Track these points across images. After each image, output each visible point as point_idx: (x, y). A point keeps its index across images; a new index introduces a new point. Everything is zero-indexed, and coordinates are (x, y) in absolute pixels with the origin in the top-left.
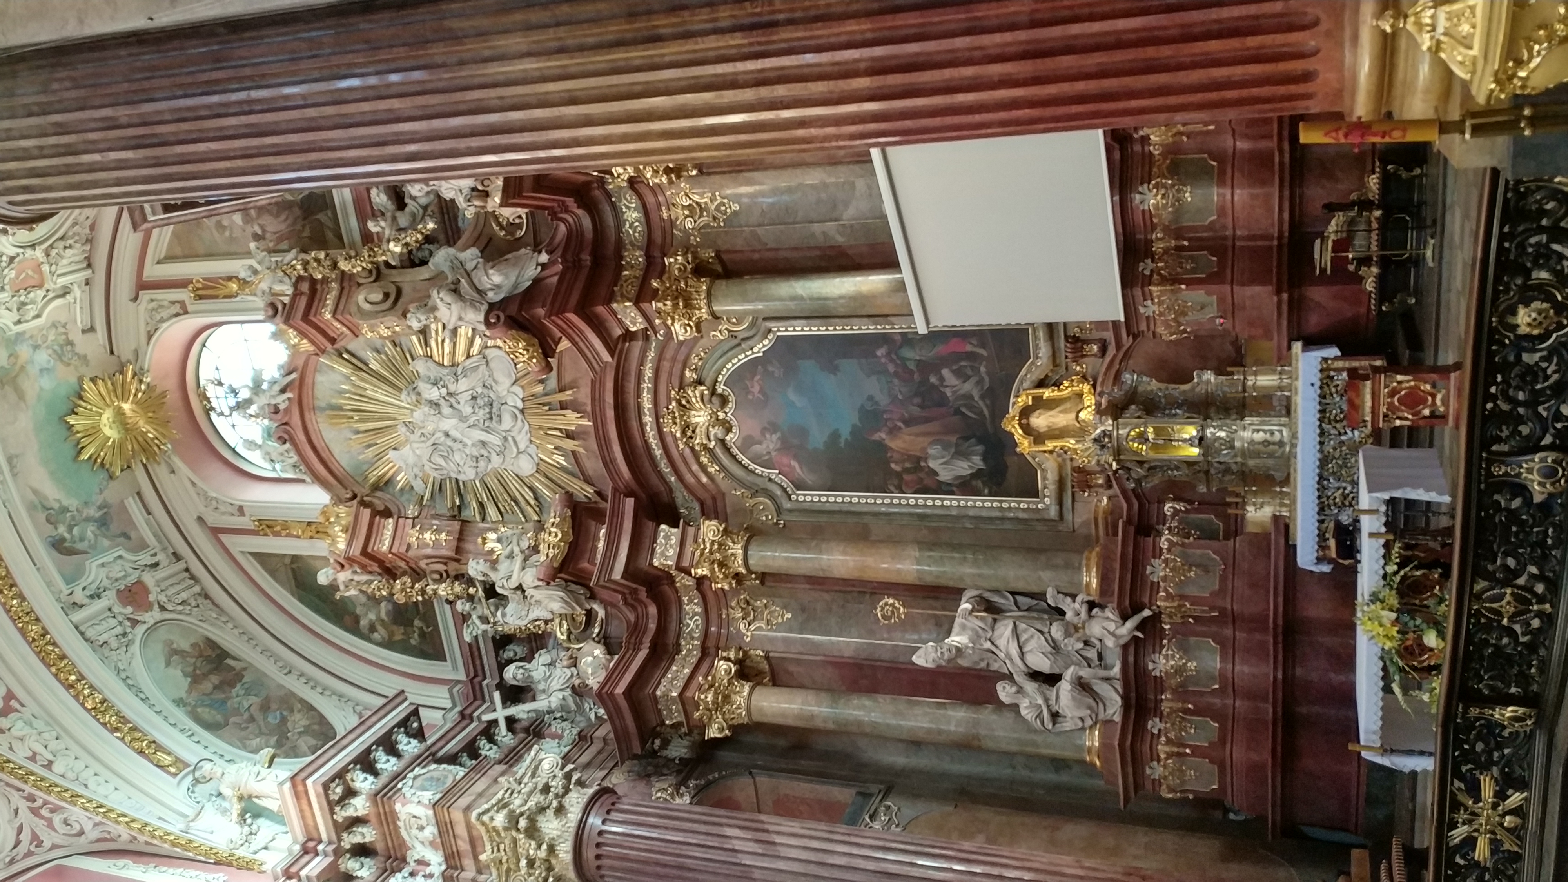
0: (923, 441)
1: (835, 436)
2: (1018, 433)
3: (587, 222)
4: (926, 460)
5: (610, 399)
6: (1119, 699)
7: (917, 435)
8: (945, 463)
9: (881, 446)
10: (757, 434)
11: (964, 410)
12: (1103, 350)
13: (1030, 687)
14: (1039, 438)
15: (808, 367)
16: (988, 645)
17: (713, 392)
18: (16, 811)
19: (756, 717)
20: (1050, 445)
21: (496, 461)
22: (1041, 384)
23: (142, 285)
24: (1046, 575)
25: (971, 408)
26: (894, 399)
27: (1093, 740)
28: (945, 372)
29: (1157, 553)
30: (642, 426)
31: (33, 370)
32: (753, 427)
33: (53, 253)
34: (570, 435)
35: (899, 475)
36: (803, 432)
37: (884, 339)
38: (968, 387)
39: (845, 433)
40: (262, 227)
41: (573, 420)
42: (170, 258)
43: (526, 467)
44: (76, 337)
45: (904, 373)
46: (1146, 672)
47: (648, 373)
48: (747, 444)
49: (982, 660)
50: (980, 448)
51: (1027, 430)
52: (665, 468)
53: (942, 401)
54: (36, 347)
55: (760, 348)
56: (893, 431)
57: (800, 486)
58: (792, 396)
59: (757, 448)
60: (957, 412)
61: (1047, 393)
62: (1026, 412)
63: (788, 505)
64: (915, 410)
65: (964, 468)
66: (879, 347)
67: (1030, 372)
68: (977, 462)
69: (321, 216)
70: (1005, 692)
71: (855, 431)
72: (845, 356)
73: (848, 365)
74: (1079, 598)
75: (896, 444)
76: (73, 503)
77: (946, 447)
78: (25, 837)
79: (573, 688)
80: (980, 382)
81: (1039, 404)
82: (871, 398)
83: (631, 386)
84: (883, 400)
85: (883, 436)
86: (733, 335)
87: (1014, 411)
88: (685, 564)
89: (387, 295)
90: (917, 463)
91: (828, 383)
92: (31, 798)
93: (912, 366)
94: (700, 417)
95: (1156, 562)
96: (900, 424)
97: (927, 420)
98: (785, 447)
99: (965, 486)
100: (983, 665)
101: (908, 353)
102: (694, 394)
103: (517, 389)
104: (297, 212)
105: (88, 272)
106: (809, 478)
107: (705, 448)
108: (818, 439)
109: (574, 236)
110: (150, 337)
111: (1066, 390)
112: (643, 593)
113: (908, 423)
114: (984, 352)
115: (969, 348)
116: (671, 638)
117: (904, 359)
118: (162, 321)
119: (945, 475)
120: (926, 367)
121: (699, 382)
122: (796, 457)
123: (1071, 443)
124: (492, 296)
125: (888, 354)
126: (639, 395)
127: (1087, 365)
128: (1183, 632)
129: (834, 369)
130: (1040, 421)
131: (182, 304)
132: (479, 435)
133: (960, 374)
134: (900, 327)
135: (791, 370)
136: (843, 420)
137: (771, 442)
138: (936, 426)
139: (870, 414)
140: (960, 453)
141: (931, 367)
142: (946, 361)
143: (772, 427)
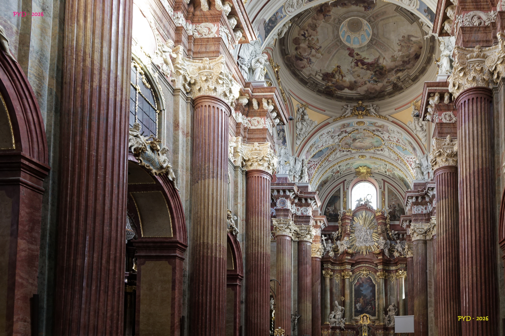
0: (361, 303)
1: (362, 291)
2: (364, 315)
3: (392, 263)
5: (368, 261)
6: (333, 326)
8: (359, 305)
9: (361, 297)
12: (373, 325)
13: (333, 315)
14: (363, 317)
15: (371, 288)
16: (338, 310)
17: (368, 275)
18: (314, 162)
19: (326, 278)
21: (358, 240)
24: (347, 318)
25: (366, 309)
26: (367, 300)
29: (351, 331)
30: (364, 264)
31: (375, 165)
32: (363, 280)
33: (392, 174)
34: (362, 252)
35: (357, 299)
36: (362, 286)
37: (375, 299)
38: (369, 309)
39: (362, 292)
41: (365, 253)
42: (388, 188)
43: (357, 245)
44: (378, 170)
45: (370, 301)
47: (371, 266)
48: (361, 278)
49: (336, 310)
51: (364, 316)
52: (358, 266)
53: (367, 305)
54: (378, 166)
55: (374, 282)
56: (363, 299)
57: (355, 285)
58: (368, 286)
59: (360, 280)
60: (366, 307)
61: (368, 319)
62: (366, 316)
63: (352, 283)
64: (366, 302)
65: (358, 308)
67: (370, 317)
69: (393, 218)
70: (333, 312)
71: (363, 294)
72: (373, 294)
73: (371, 294)
74: (345, 322)
75: (361, 299)
76: (353, 165)
78: (310, 162)
79: (328, 251)
80: (369, 311)
83: (369, 263)
84: (367, 298)
86: (376, 279)
87: (366, 314)
88: (347, 270)
89: (384, 231)
90: (359, 302)
91: (369, 291)
92: (316, 165)
94: (364, 272)
98: (360, 284)
99: (355, 307)
101: (373, 302)
103: (368, 246)
104: (394, 214)
105: (387, 175)
106: (356, 287)
107: (360, 273)
108: (362, 289)
109: (390, 261)
110: (376, 180)
111: (369, 321)
112: (341, 262)
113: (364, 301)
115: (374, 309)
116: (334, 265)
118: (378, 182)
119: (357, 305)
120: (371, 304)
121: (369, 273)
123: (362, 321)
125: (373, 299)
126: (368, 264)
127: (371, 323)
128: (341, 333)
129: (371, 292)
130: (365, 317)
131: (381, 188)
132: (362, 238)
133: (370, 308)
134: (377, 301)
135: (371, 286)
136: (364, 292)
137: (361, 282)
138: (363, 304)
139: (365, 296)
140: (360, 307)
141: (371, 305)
142: (372, 306)
143: (363, 282)
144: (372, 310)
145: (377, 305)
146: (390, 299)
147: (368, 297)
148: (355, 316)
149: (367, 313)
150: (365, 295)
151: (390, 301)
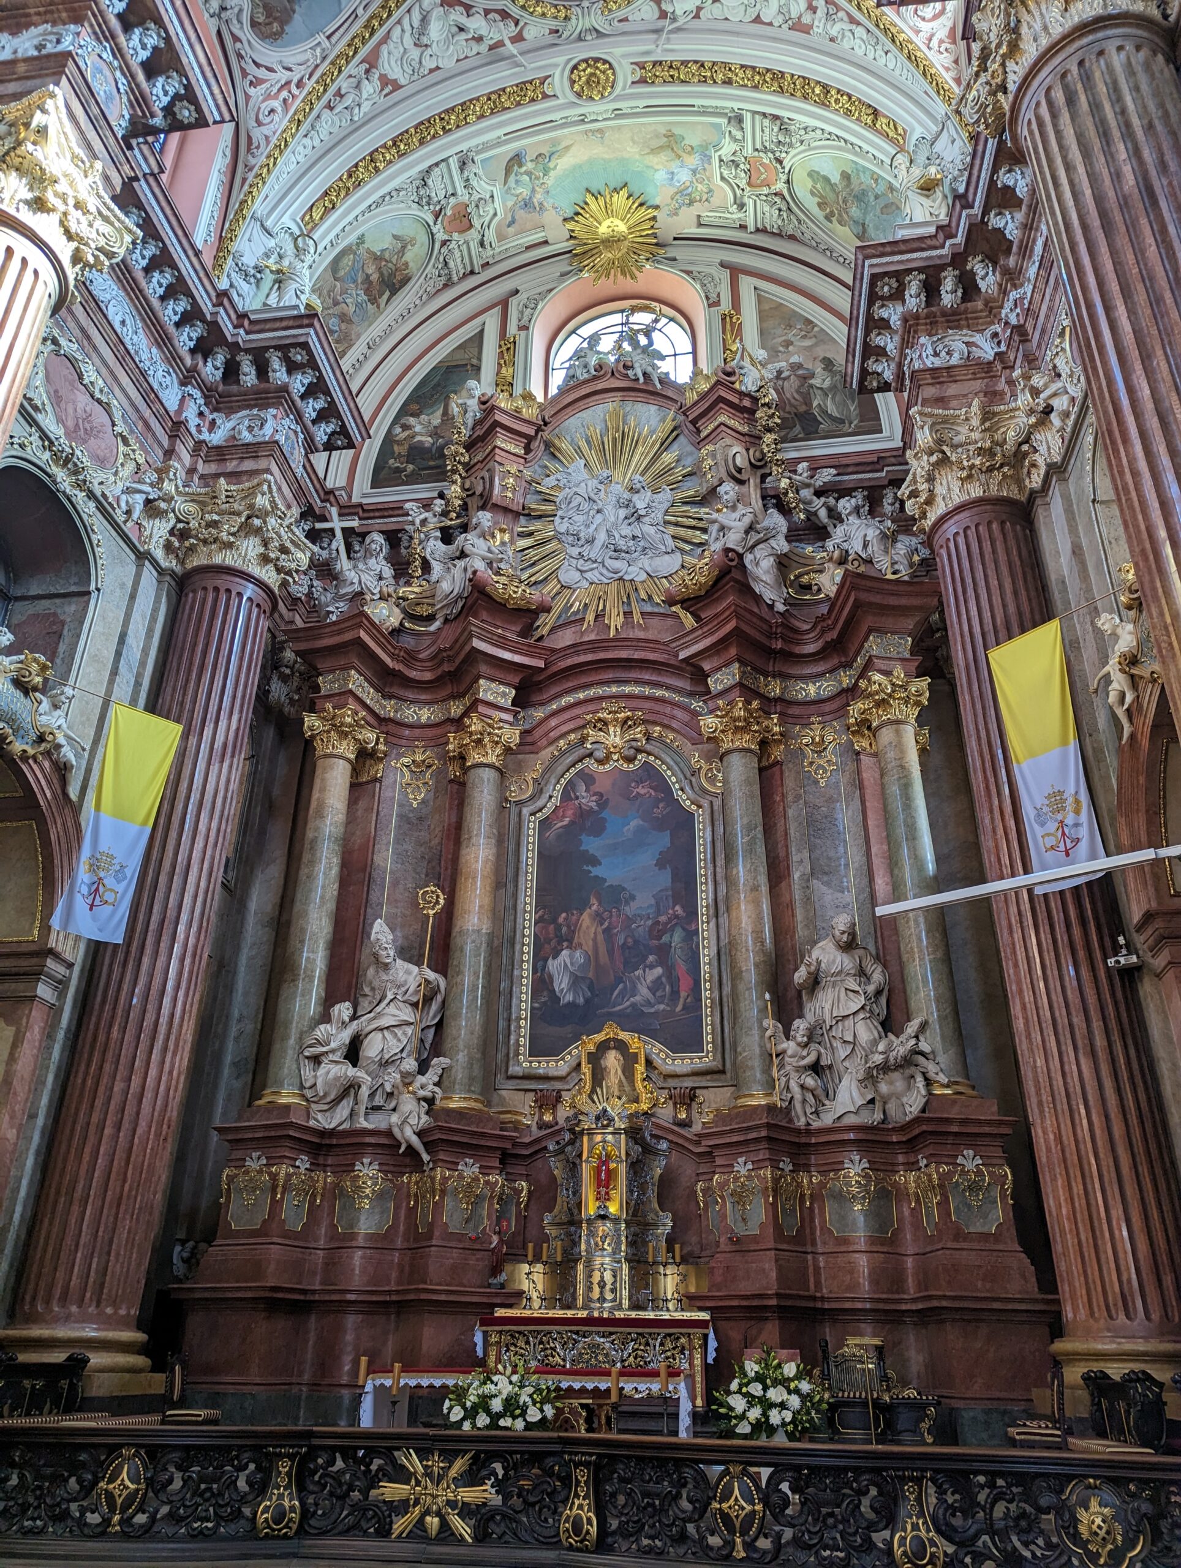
0: (588, 945)
1: (595, 861)
2: (600, 1037)
3: (808, 650)
4: (569, 947)
5: (638, 655)
6: (332, 1126)
7: (595, 940)
8: (566, 965)
9: (584, 905)
10: (596, 788)
11: (621, 986)
12: (682, 1122)
13: (346, 1036)
14: (595, 1059)
15: (664, 840)
16: (390, 996)
17: (639, 750)
18: (289, 69)
19: (320, 763)
20: (586, 1069)
21: (575, 551)
22: (649, 1063)
23: (735, 271)
24: (462, 1057)
25: (622, 994)
26: (630, 920)
27: (287, 1096)
28: (659, 971)
29: (485, 1170)
30: (608, 683)
31: (674, 166)
32: (603, 785)
33: (777, 199)
34: (598, 617)
35: (554, 920)
37: (692, 913)
38: (644, 991)
39: (596, 871)
40: (788, 377)
41: (615, 620)
42: (760, 299)
43: (569, 575)
44: (696, 209)
45: (658, 931)
46: (358, 1156)
47: (660, 693)
48: (587, 778)
49: (373, 989)
50: (581, 1001)
51: (603, 1047)
52: (565, 700)
53: (631, 965)
54: (694, 172)
55: (682, 797)
56: (598, 917)
57: (545, 824)
58: (637, 823)
59: (582, 787)
60: (620, 980)
61: (640, 1068)
62: (622, 1046)
63: (526, 811)
64: (620, 940)
65: (561, 984)
66: (683, 907)
67: (658, 1051)
68: (569, 998)
69: (798, 428)
70: (343, 1010)
72: (674, 876)
73: (665, 879)
74: (437, 1089)
75: (586, 919)
76: (550, 181)
77: (582, 967)
78: (262, 73)
79: (361, 593)
80: (649, 1003)
81: (629, 1059)
82: (633, 898)
83: (647, 676)
84: (630, 910)
85: (594, 907)
86: (695, 772)
87: (624, 1036)
88: (481, 709)
89: (739, 470)
90: (568, 940)
91: (647, 858)
92: (300, 84)
93: (665, 939)
94: (614, 738)
95: (476, 1169)
96: (606, 924)
97: (610, 952)
98: (583, 814)
99: (542, 983)
100: (367, 990)
101: (677, 937)
102: (638, 732)
103: (643, 576)
104: (802, 409)
105: (752, 228)
107: (583, 740)
108: (591, 844)
109: (798, 636)
110: (688, 273)
111: (643, 1087)
112: (446, 667)
113: (607, 931)
114: (679, 1008)
115: (683, 994)
116: (395, 690)
117: (672, 929)
118: (703, 285)
119: (555, 966)
120: (664, 951)
121: (649, 739)
122: (572, 823)
123: (586, 1086)
124: (748, 559)
125: (677, 917)
126: (638, 682)
127: (664, 1107)
128: (399, 1194)
129: (661, 864)
131: (717, 303)
132: (602, 537)
133: (657, 985)
134: (705, 929)
135: (660, 825)
136: (610, 871)
137: (587, 801)
138: (604, 958)
139: (616, 896)
140: (576, 981)
141: (664, 957)
142: (669, 971)
143: (603, 802)
144: (675, 994)
145: (706, 955)
146: (808, 900)
147: (642, 903)
148: (535, 1051)
149: (636, 1021)
150: (617, 890)
151: (811, 921)
